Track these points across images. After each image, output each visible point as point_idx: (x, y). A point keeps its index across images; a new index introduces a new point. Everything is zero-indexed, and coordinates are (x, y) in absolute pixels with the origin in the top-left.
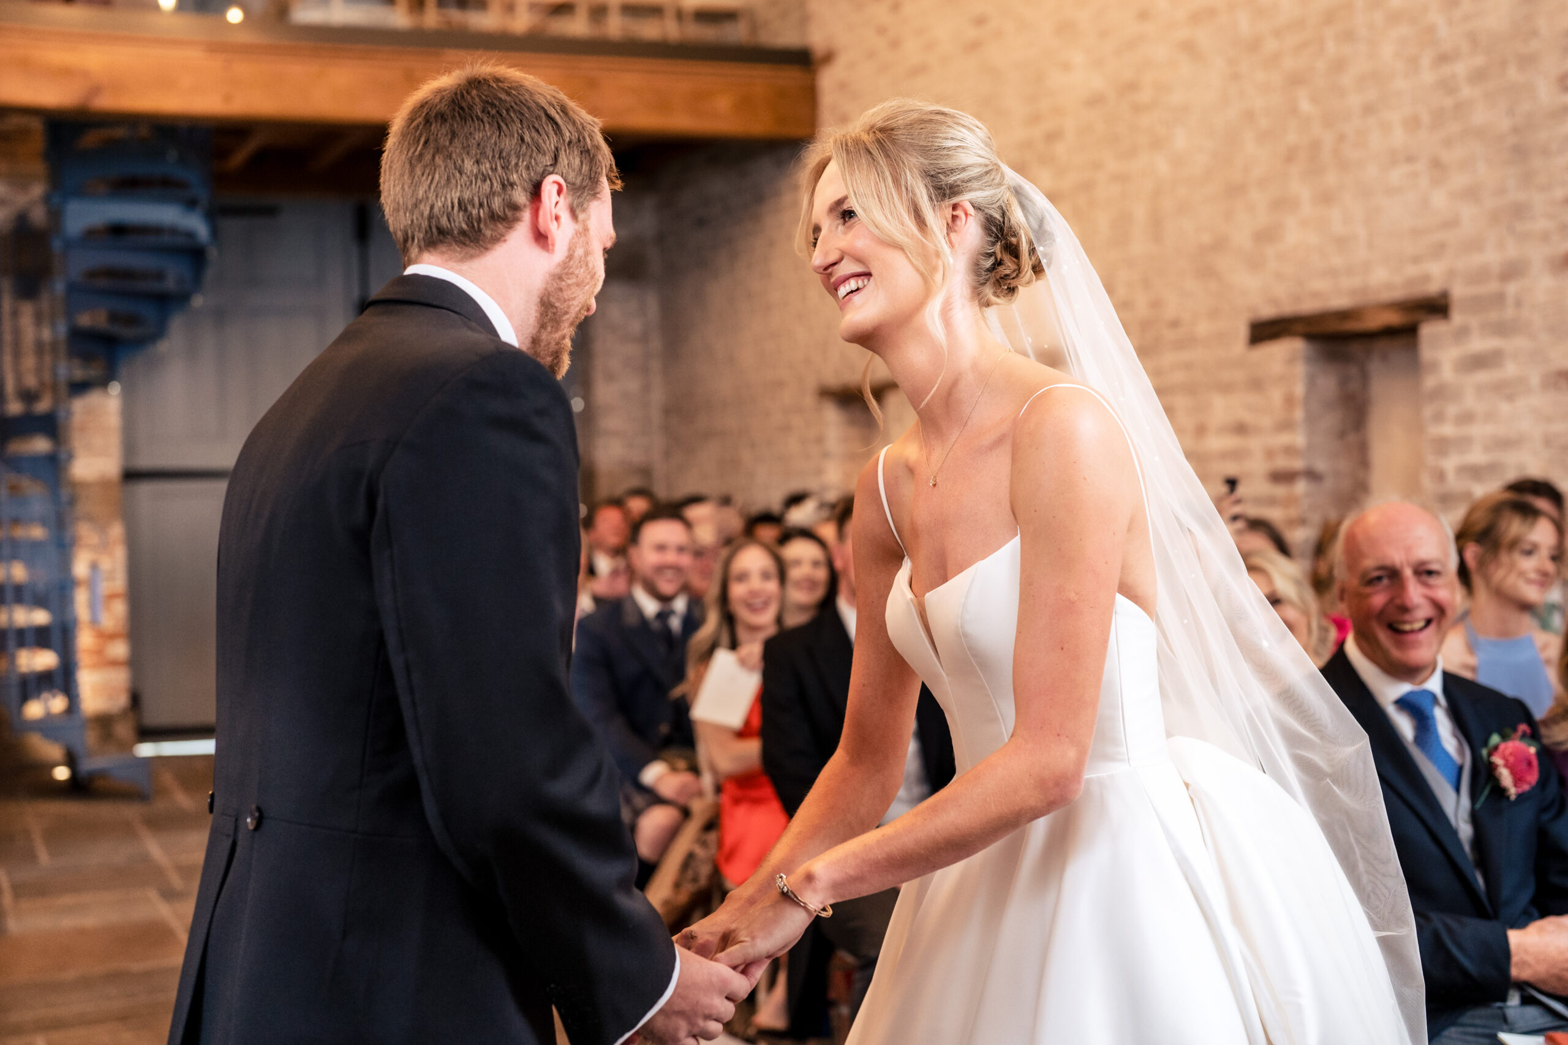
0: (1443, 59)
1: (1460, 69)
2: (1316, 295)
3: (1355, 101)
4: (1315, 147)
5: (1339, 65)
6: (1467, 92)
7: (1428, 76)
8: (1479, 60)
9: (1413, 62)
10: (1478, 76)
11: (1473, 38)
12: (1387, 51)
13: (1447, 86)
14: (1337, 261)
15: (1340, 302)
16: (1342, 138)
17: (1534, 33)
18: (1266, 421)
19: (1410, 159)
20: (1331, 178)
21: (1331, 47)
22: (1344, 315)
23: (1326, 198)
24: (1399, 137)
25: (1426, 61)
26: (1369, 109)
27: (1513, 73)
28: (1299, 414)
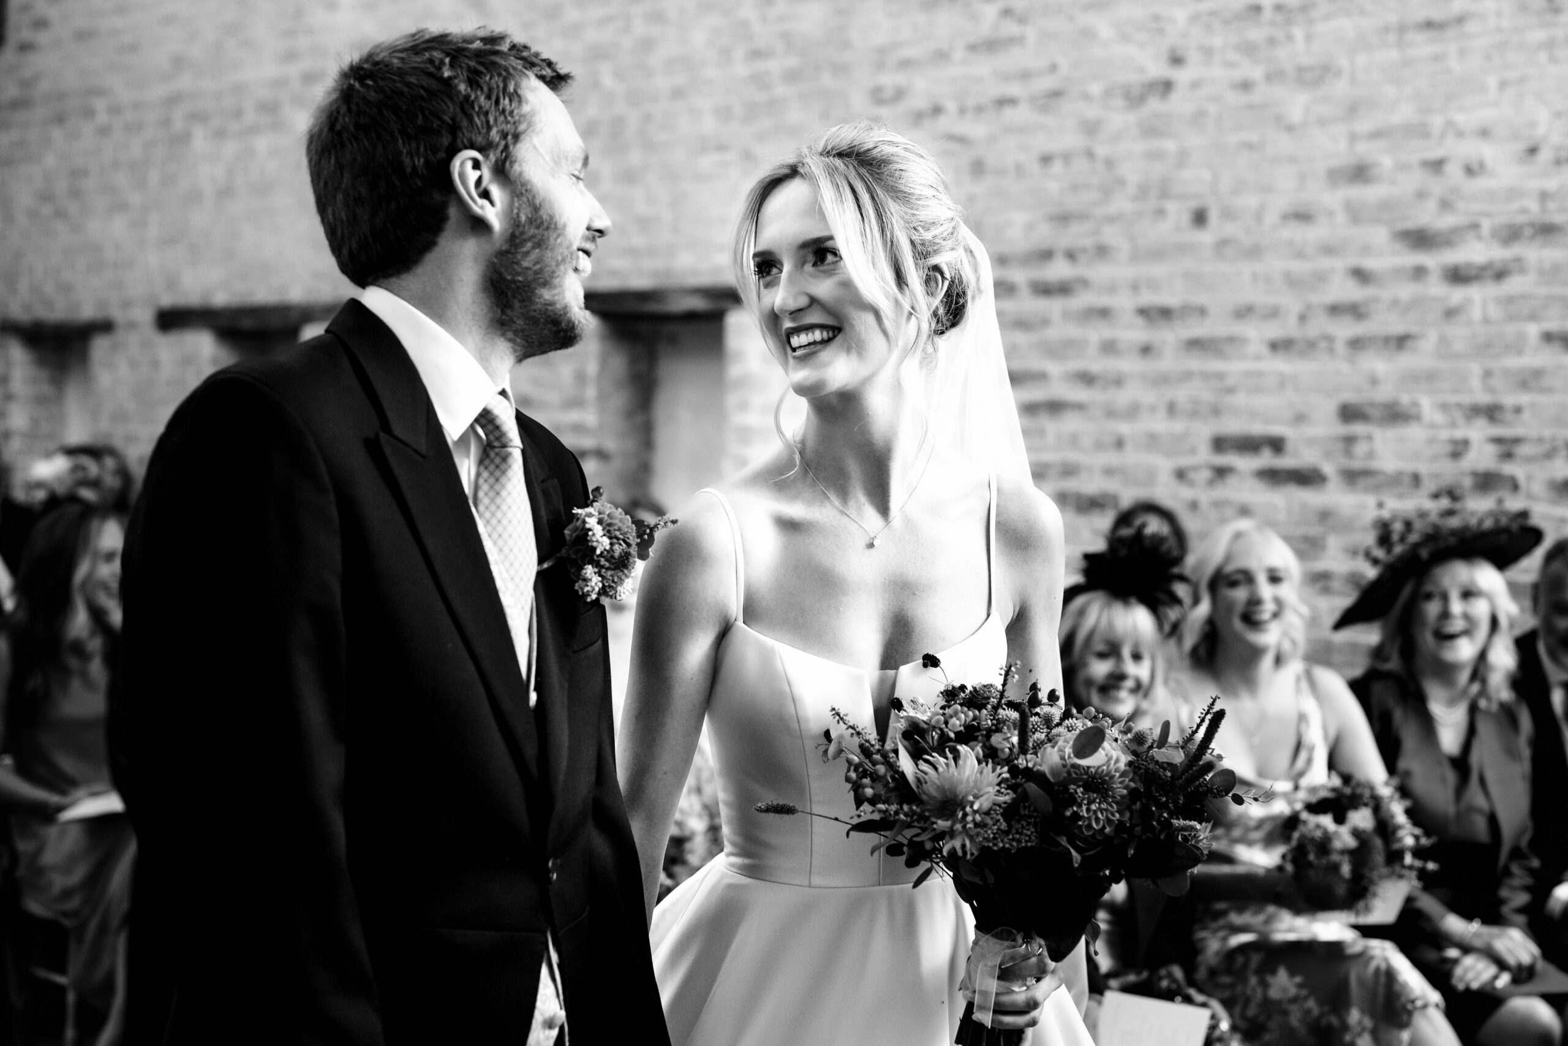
0: (756, 54)
1: (774, 66)
2: (613, 273)
3: (662, 83)
4: (618, 124)
5: (647, 45)
6: (780, 90)
7: (741, 69)
8: (793, 61)
9: (726, 54)
10: (792, 76)
11: (787, 38)
12: (698, 38)
13: (760, 81)
14: (639, 241)
15: (639, 282)
16: (647, 118)
17: (846, 45)
18: (553, 397)
19: (721, 148)
20: (635, 158)
21: (639, 28)
22: (643, 296)
23: (629, 177)
24: (709, 125)
25: (739, 53)
26: (677, 93)
27: (827, 79)
28: (591, 392)
